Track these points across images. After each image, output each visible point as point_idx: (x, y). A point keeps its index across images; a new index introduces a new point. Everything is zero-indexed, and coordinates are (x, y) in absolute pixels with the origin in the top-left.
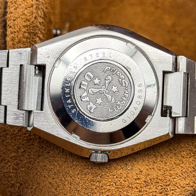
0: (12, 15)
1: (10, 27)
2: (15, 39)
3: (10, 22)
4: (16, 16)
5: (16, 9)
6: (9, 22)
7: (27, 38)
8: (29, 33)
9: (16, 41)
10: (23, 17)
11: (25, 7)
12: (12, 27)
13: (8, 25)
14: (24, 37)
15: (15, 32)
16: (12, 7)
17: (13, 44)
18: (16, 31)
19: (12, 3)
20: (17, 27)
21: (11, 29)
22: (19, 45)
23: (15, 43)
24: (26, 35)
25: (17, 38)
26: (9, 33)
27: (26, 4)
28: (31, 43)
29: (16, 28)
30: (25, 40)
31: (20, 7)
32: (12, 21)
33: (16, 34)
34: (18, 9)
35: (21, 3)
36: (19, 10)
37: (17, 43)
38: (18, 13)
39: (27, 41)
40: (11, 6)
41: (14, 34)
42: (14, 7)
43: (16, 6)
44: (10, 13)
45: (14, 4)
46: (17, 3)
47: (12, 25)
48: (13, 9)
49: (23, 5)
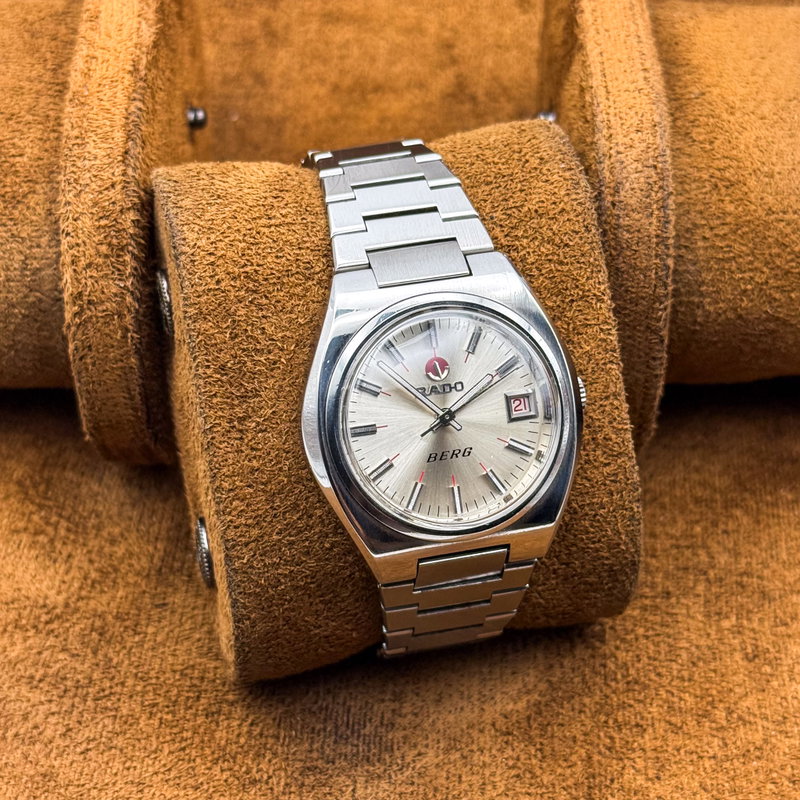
0: (69, 208)
1: (68, 234)
2: (80, 261)
3: (66, 224)
4: (79, 210)
5: (77, 195)
6: (63, 223)
7: (106, 256)
8: (110, 244)
9: (81, 263)
10: (94, 211)
11: (98, 189)
12: (72, 234)
13: (63, 231)
14: (99, 254)
15: (78, 245)
16: (70, 191)
17: (75, 270)
18: (80, 241)
19: (69, 184)
20: (83, 233)
21: (68, 238)
22: (89, 273)
23: (79, 270)
24: (104, 249)
25: (82, 258)
26: (66, 247)
27: (99, 183)
28: (114, 267)
29: (80, 235)
30: (100, 260)
31: (87, 190)
32: (70, 220)
33: (81, 249)
34: (83, 195)
35: (89, 182)
36: (85, 196)
37: (84, 269)
38: (82, 204)
39: (104, 263)
40: (68, 189)
41: (77, 248)
42: (74, 192)
43: (79, 188)
44: (65, 204)
45: (75, 185)
46: (81, 182)
47: (70, 230)
48: (71, 195)
49: (93, 186)
